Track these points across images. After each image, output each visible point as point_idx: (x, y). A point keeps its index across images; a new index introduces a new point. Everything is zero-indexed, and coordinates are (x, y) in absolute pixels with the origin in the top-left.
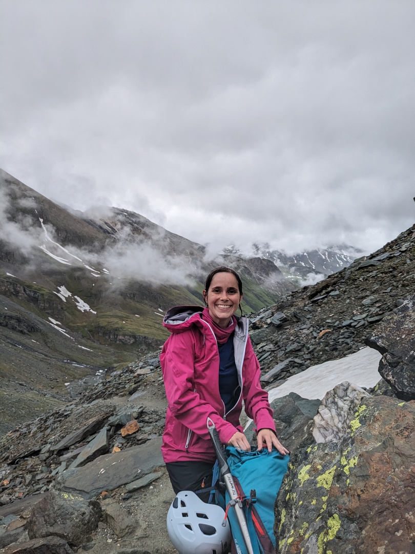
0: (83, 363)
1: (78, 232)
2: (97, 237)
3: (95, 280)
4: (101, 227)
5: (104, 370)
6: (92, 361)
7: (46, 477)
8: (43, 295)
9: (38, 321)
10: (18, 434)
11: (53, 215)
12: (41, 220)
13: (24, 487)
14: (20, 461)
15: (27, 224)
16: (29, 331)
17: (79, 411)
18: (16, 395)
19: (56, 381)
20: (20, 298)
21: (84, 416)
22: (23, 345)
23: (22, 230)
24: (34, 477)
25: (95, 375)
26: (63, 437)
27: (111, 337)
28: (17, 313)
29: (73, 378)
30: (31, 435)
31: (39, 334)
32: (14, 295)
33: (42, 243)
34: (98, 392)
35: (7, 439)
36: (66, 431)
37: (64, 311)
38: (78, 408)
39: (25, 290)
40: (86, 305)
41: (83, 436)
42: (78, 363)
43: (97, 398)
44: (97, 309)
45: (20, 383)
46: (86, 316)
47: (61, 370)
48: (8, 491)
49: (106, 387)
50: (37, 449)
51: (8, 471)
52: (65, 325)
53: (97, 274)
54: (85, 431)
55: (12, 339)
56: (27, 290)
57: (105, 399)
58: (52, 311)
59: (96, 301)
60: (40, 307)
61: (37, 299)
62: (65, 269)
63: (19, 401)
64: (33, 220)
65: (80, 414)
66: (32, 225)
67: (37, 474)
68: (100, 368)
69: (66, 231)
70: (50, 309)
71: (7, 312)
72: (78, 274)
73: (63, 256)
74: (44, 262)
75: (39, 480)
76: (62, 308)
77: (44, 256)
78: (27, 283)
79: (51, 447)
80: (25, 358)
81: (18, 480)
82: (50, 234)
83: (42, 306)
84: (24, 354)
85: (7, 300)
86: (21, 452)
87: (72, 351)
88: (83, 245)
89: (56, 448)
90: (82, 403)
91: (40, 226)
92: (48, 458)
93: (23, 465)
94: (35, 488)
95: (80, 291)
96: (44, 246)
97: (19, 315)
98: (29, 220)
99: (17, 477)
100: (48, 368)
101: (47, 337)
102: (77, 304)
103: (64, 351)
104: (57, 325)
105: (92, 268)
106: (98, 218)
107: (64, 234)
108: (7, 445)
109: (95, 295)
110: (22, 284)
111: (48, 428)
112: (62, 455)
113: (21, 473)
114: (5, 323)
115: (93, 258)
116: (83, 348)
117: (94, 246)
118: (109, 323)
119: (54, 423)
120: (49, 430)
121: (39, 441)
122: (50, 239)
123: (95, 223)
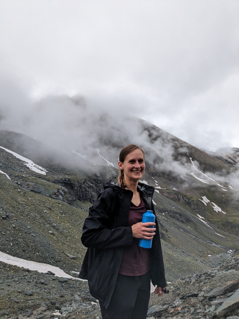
0: (219, 244)
1: (212, 164)
2: (224, 167)
3: (224, 193)
4: (226, 161)
5: (233, 251)
6: (224, 243)
7: (203, 312)
8: (193, 201)
9: (191, 216)
10: (184, 281)
11: (197, 155)
12: (191, 159)
13: (190, 315)
14: (187, 298)
15: (184, 162)
16: (186, 221)
17: (220, 275)
18: (181, 257)
19: (202, 252)
20: (181, 202)
21: (223, 279)
22: (183, 229)
23: (181, 165)
24: (195, 310)
25: (227, 253)
26: (212, 289)
27: (237, 229)
28: (179, 210)
29: (213, 253)
30: (192, 284)
31: (192, 223)
32: (177, 200)
33: (192, 171)
34: (232, 265)
35: (178, 283)
36: (213, 286)
37: (206, 211)
38: (220, 273)
39: (183, 198)
40: (219, 208)
41: (224, 291)
42: (216, 243)
43: (231, 268)
44: (226, 211)
45: (183, 251)
46: (219, 215)
47: (205, 246)
48: (181, 315)
49: (237, 262)
50: (196, 293)
51: (181, 303)
52: (207, 219)
53: (225, 189)
54: (226, 289)
55: (177, 225)
56: (184, 198)
57: (237, 270)
58: (199, 210)
59: (225, 206)
60: (192, 208)
61: (190, 203)
62: (205, 186)
63: (183, 261)
64: (186, 159)
65: (221, 277)
66: (187, 162)
67: (197, 309)
68: (230, 249)
69: (205, 164)
70: (198, 210)
71: (174, 209)
72: (213, 189)
73: (204, 178)
74: (193, 182)
75: (198, 313)
76: (205, 209)
77: (193, 178)
78: (184, 194)
79: (204, 294)
80: (185, 237)
81: (186, 309)
82: (196, 166)
83: (193, 207)
84: (184, 235)
85: (174, 203)
86: (187, 293)
87: (212, 235)
88: (216, 172)
89: (208, 296)
90: (222, 270)
91: (191, 162)
92: (203, 300)
93: (188, 301)
94: (196, 317)
95: (215, 200)
96: (193, 173)
97: (180, 212)
98: (184, 159)
99: (185, 307)
100: (198, 244)
101: (196, 226)
102: (213, 207)
103: (207, 235)
104: (202, 219)
105: (221, 185)
106: (224, 155)
107: (204, 166)
108: (179, 287)
109: (225, 202)
110: (182, 194)
111: (202, 282)
112: (212, 300)
113: (187, 305)
114: (173, 216)
115: (222, 179)
116: (218, 234)
117: (223, 172)
118: (235, 220)
119: (205, 279)
120: (202, 283)
121: (197, 288)
122: (196, 169)
123: (223, 158)
